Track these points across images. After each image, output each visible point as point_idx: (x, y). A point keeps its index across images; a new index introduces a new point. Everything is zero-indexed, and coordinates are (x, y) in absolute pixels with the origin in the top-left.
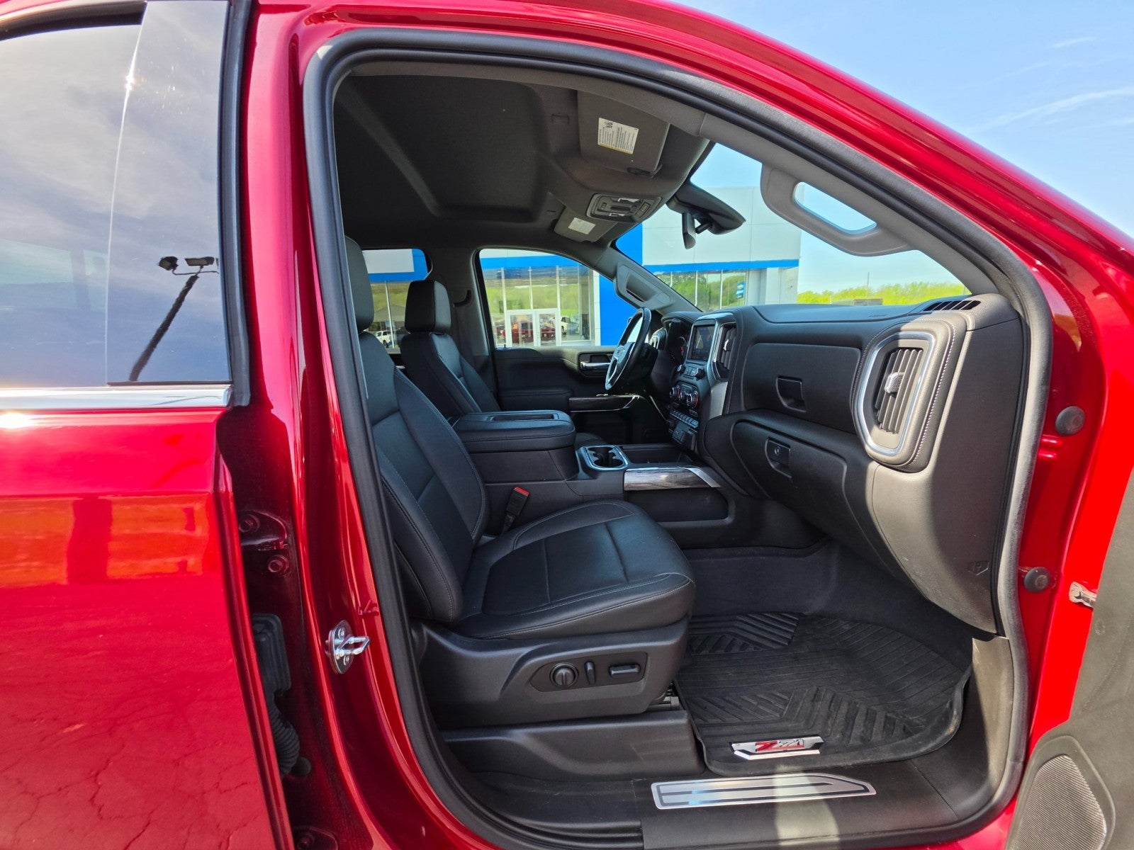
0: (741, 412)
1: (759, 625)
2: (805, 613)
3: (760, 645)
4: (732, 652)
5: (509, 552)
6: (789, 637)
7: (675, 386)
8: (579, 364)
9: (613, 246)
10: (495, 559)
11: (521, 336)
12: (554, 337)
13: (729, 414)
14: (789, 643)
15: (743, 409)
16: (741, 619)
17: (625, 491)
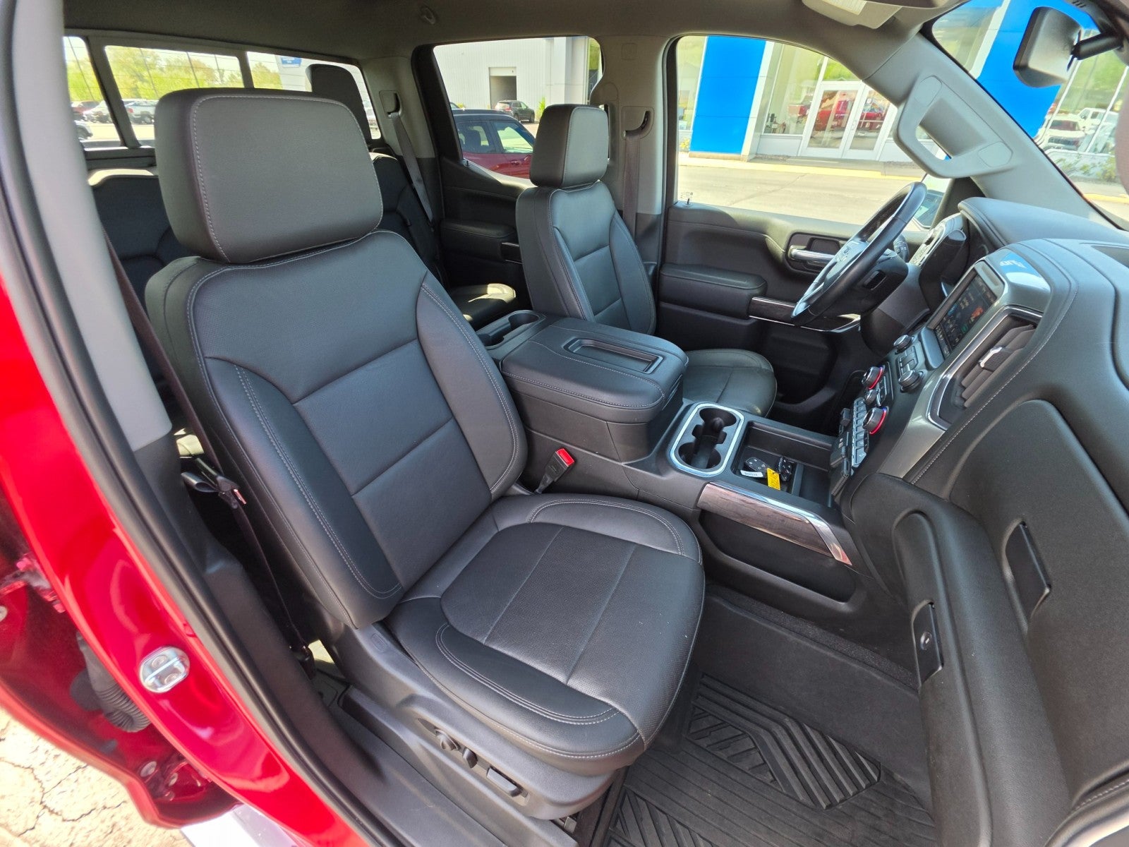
0: (936, 498)
1: (808, 752)
2: (898, 777)
3: (784, 779)
4: (738, 765)
5: (526, 520)
6: (837, 797)
7: (879, 366)
8: (787, 249)
9: (926, 32)
10: (507, 523)
11: (831, 122)
12: (879, 129)
13: (915, 487)
14: (828, 807)
15: (945, 494)
16: (789, 725)
17: (696, 507)
